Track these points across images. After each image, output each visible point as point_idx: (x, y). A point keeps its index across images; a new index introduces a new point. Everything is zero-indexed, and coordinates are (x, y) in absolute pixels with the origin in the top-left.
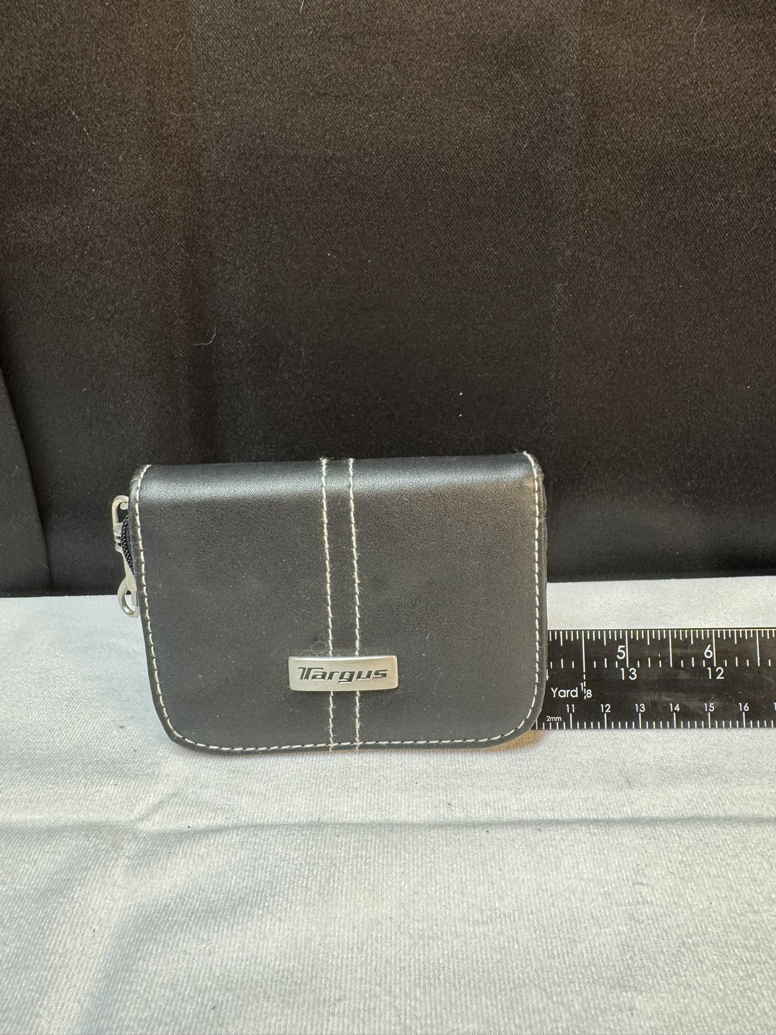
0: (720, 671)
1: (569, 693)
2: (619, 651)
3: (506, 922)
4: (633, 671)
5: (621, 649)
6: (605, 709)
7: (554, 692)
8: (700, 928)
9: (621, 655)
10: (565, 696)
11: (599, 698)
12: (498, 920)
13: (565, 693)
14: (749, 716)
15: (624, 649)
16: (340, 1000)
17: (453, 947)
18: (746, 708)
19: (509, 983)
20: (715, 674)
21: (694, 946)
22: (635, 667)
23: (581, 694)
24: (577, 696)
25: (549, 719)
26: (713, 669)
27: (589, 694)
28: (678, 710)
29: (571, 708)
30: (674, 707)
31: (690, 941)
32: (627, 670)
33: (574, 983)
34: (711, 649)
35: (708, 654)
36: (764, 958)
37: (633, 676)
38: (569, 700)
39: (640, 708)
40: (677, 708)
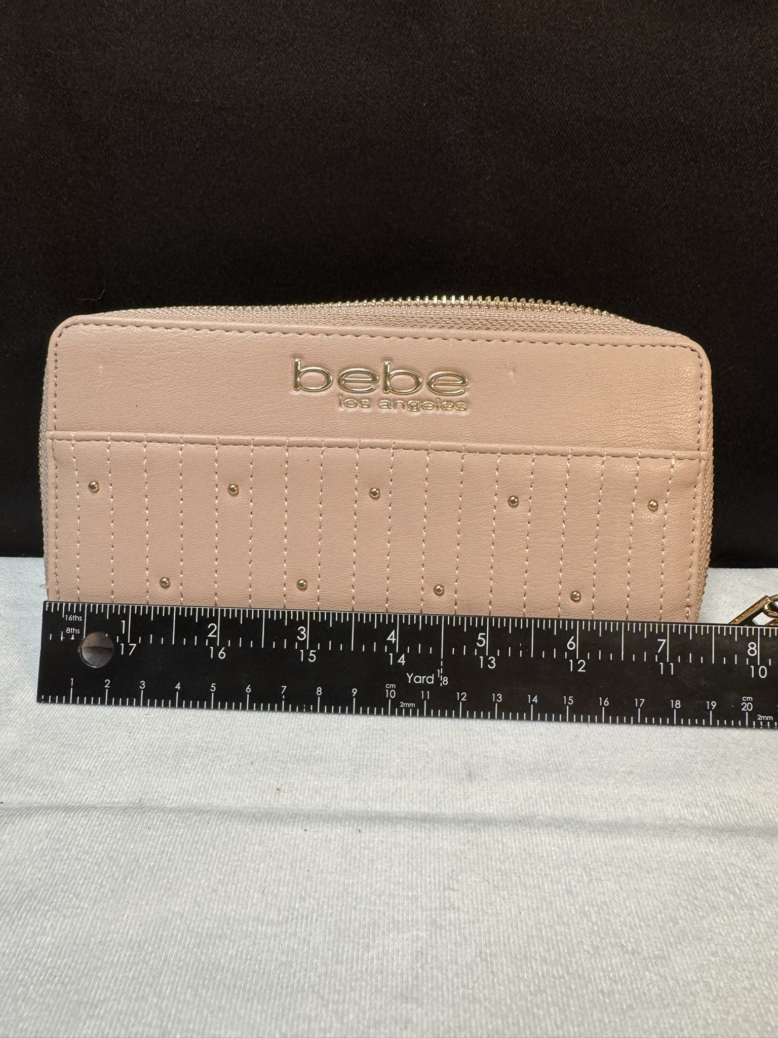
0: (582, 663)
1: (425, 679)
2: (479, 638)
3: (301, 923)
4: (492, 659)
5: (482, 636)
6: (461, 697)
7: (410, 678)
8: (502, 938)
9: (481, 642)
10: (420, 682)
11: (455, 686)
12: (295, 921)
13: (421, 679)
14: (609, 711)
15: (485, 637)
16: (104, 1001)
17: (239, 946)
18: (607, 703)
19: (287, 987)
20: (577, 666)
21: (491, 956)
22: (495, 656)
23: (437, 681)
24: (432, 682)
25: (403, 704)
26: (575, 661)
27: (445, 681)
28: (536, 701)
29: (426, 695)
30: (532, 698)
31: (488, 951)
32: (486, 659)
33: (355, 990)
34: (574, 640)
35: (571, 646)
36: (561, 973)
37: (492, 665)
38: (425, 686)
39: (497, 698)
40: (535, 700)
